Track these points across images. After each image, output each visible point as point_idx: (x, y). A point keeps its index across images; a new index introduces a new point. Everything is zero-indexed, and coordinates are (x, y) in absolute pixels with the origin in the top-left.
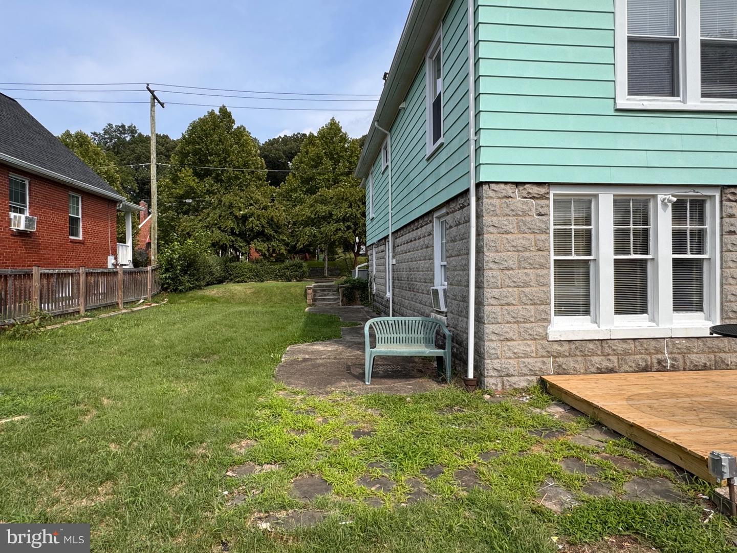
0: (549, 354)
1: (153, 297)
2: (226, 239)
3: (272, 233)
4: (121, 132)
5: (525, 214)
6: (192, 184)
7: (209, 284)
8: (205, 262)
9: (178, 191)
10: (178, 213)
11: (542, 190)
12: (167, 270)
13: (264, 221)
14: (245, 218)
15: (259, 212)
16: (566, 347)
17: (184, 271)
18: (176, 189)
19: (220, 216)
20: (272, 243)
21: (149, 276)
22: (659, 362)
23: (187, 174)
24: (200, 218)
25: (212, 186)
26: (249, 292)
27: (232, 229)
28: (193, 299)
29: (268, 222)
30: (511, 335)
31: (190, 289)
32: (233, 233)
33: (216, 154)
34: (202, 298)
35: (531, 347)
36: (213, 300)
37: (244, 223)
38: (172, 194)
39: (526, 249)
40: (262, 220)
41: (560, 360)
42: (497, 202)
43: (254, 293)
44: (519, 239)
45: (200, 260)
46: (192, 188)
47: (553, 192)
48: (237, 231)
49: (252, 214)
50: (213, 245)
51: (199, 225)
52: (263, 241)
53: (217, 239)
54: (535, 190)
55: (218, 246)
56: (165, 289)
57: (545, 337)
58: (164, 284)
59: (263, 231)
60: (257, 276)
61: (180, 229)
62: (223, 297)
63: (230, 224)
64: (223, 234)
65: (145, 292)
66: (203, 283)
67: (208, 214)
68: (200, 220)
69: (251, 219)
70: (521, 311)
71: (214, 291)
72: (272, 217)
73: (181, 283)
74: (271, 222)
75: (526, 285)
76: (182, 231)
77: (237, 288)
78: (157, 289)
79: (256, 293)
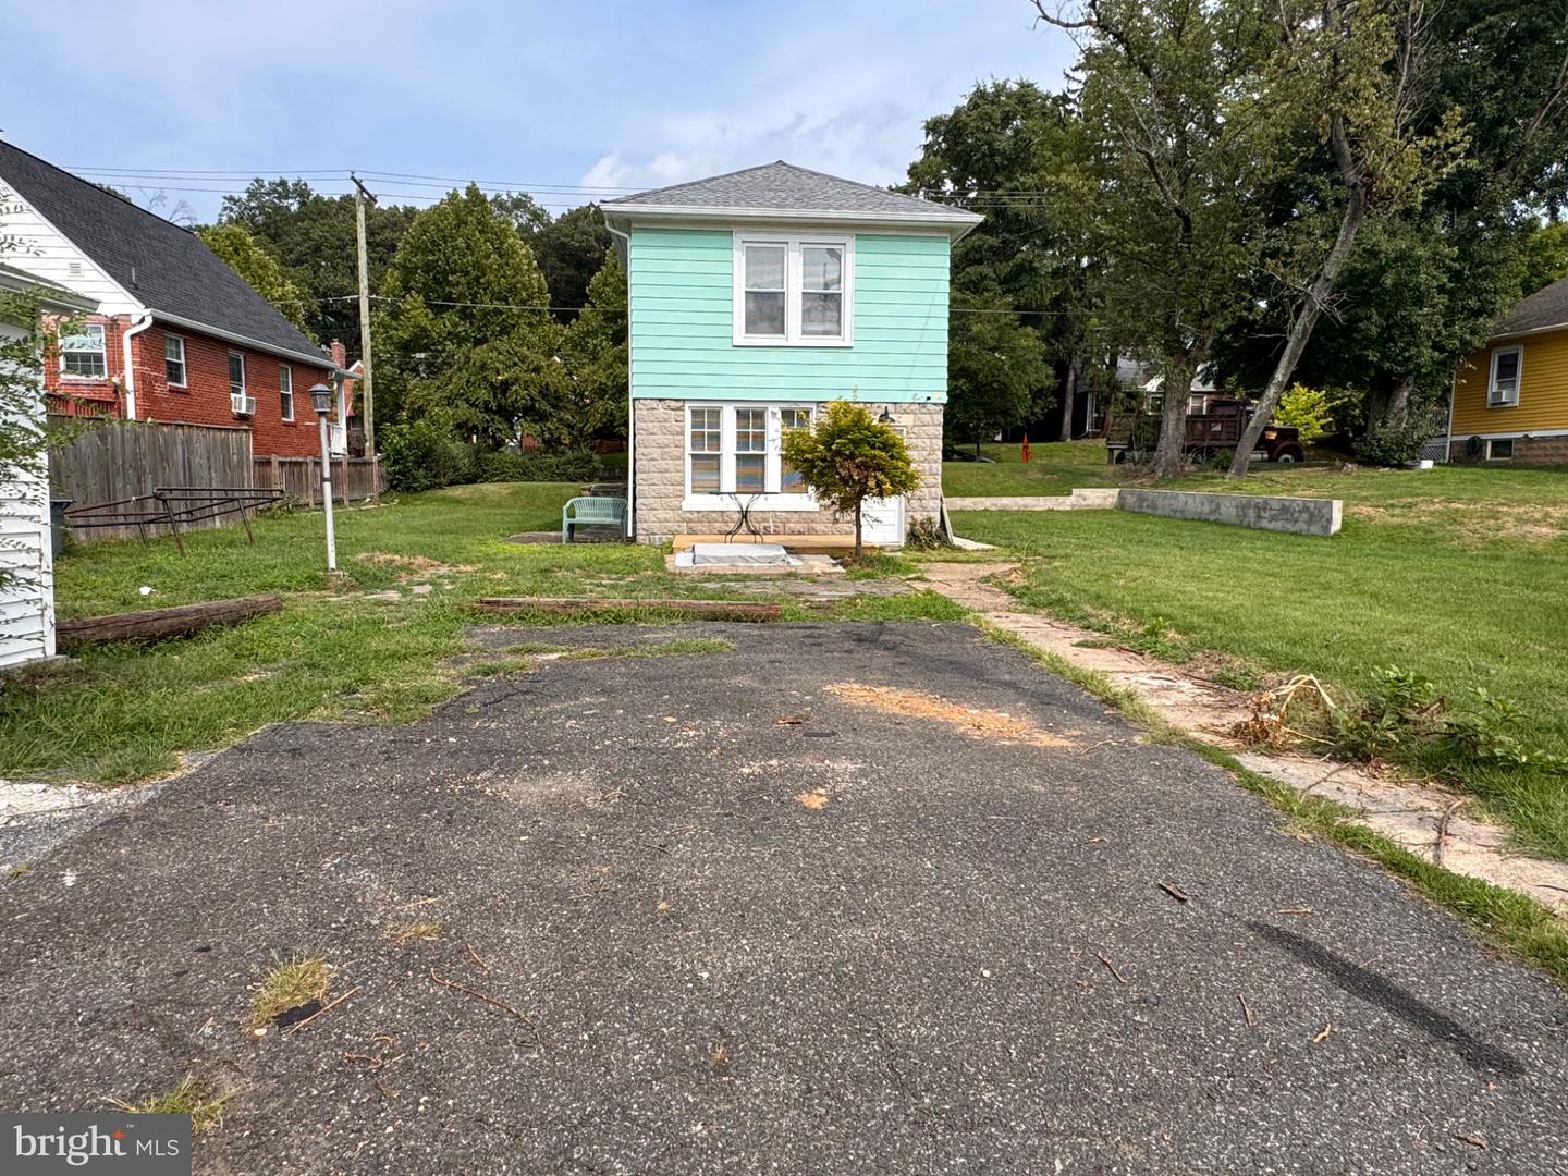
0: (683, 520)
1: (381, 495)
2: (478, 417)
3: (548, 408)
4: (279, 193)
5: (666, 421)
6: (424, 322)
7: (452, 483)
8: (446, 450)
9: (400, 333)
10: (402, 371)
11: (679, 404)
12: (396, 462)
13: (534, 392)
14: (505, 386)
15: (527, 376)
16: (696, 515)
17: (418, 464)
18: (396, 329)
19: (468, 382)
20: (548, 424)
21: (375, 468)
22: (765, 528)
23: (414, 303)
24: (438, 384)
25: (456, 325)
26: (505, 492)
27: (486, 403)
28: (431, 500)
29: (540, 392)
30: (655, 506)
31: (428, 488)
32: (487, 410)
33: (461, 272)
34: (444, 499)
35: (670, 514)
36: (458, 502)
37: (504, 393)
38: (390, 337)
39: (667, 446)
40: (531, 389)
41: (691, 525)
42: (645, 412)
43: (511, 494)
44: (662, 439)
45: (439, 448)
46: (424, 330)
47: (687, 405)
48: (493, 405)
49: (517, 380)
50: (459, 426)
51: (437, 397)
52: (534, 421)
53: (464, 418)
54: (673, 404)
55: (464, 429)
56: (394, 487)
57: (680, 508)
58: (392, 481)
59: (533, 406)
60: (525, 473)
61: (408, 401)
62: (471, 498)
63: (484, 394)
64: (473, 410)
65: (371, 489)
66: (444, 481)
67: (450, 378)
68: (438, 388)
69: (514, 388)
70: (663, 489)
71: (458, 492)
72: (547, 384)
73: (415, 479)
74: (544, 392)
75: (667, 471)
76: (412, 403)
77: (489, 488)
78: (385, 486)
79: (515, 494)
